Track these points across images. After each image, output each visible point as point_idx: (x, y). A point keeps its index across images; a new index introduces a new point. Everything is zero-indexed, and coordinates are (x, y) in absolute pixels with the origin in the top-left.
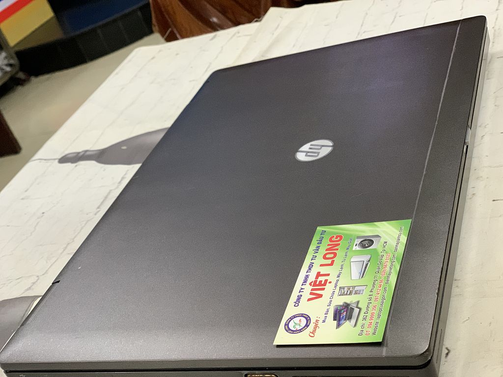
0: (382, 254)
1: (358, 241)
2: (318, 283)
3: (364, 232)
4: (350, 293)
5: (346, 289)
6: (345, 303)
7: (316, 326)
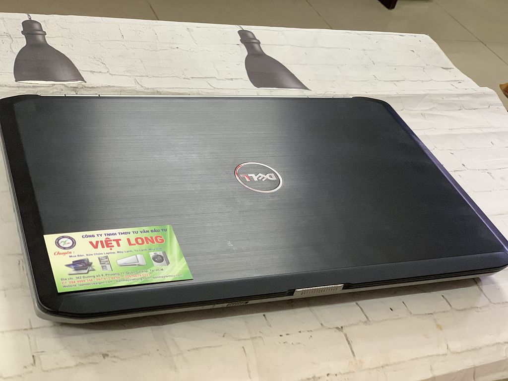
0: (149, 271)
1: (160, 253)
2: (109, 242)
3: (171, 253)
4: (103, 264)
5: (106, 260)
6: (92, 263)
7: (65, 254)
